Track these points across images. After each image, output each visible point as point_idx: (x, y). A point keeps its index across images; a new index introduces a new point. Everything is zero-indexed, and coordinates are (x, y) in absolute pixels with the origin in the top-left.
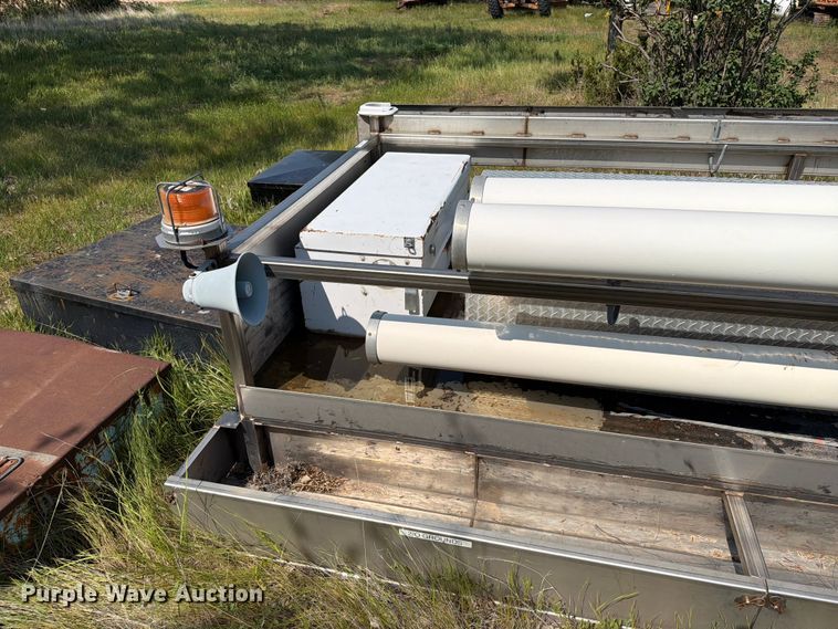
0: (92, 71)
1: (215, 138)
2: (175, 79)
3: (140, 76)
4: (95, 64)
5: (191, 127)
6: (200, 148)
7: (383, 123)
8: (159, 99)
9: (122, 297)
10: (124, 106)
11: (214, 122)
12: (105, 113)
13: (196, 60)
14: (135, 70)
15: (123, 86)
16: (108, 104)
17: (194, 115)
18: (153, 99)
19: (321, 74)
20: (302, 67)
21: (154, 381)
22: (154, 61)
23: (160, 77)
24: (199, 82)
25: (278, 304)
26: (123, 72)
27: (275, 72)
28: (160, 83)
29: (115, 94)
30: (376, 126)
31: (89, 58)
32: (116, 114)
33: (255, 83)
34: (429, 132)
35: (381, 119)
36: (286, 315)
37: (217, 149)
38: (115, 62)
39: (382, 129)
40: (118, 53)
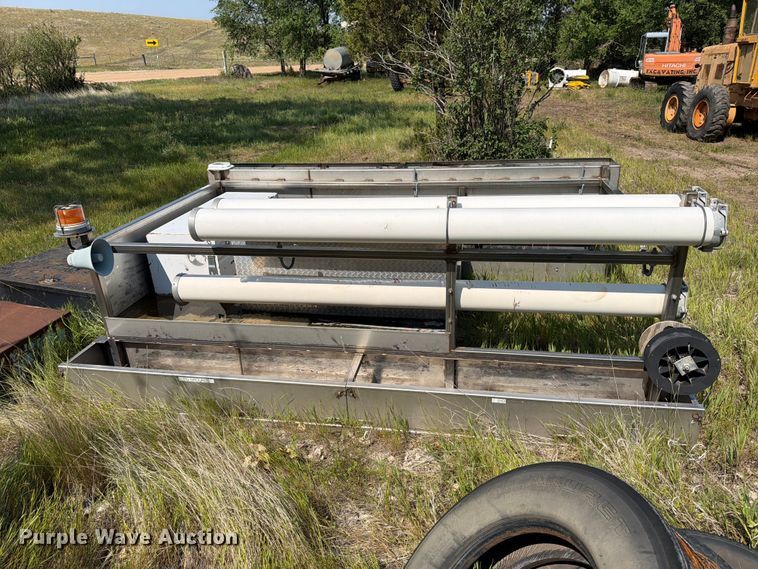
0: (53, 141)
1: (141, 189)
2: (120, 146)
3: (92, 144)
4: (57, 136)
5: (126, 181)
6: (127, 197)
7: (223, 174)
8: (105, 162)
9: (49, 282)
10: (76, 168)
11: (142, 177)
12: (61, 173)
13: (140, 130)
14: (88, 140)
15: (77, 152)
16: (63, 166)
17: (129, 173)
18: (100, 162)
19: (238, 140)
20: (225, 134)
21: (59, 320)
22: (105, 131)
23: (107, 145)
24: (140, 148)
25: (135, 277)
26: (78, 141)
27: (201, 139)
28: (108, 149)
29: (70, 159)
30: (219, 176)
31: (52, 131)
32: (69, 174)
33: (182, 148)
34: (253, 180)
35: (222, 172)
36: (141, 285)
37: (142, 196)
38: (74, 133)
39: (223, 178)
40: (76, 126)
